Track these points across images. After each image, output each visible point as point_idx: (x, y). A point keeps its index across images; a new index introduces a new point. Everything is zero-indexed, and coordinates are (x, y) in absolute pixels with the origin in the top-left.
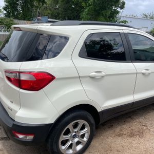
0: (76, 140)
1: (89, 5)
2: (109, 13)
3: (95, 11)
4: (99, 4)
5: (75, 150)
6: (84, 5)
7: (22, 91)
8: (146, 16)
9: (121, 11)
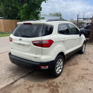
0: (59, 67)
1: (23, 9)
2: (35, 13)
3: (27, 12)
4: (29, 8)
5: (59, 72)
6: (20, 8)
7: (43, 48)
8: (51, 14)
9: (40, 12)
